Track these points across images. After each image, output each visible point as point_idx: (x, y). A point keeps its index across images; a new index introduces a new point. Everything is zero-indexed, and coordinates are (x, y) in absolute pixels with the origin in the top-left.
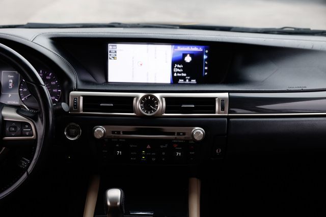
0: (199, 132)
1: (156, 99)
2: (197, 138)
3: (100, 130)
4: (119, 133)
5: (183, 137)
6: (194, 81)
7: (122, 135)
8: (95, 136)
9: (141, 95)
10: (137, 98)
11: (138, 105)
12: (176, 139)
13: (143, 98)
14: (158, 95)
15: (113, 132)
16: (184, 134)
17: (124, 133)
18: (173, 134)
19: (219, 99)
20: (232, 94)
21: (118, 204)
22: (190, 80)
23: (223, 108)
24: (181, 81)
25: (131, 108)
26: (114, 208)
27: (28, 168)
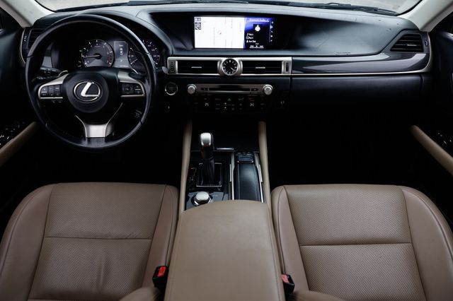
0: (268, 88)
1: (235, 62)
2: (267, 93)
3: (192, 87)
4: (206, 89)
5: (255, 92)
6: (262, 47)
7: (209, 91)
8: (189, 92)
9: (224, 59)
10: (221, 61)
11: (221, 67)
12: (250, 93)
13: (225, 62)
14: (235, 59)
15: (202, 89)
16: (257, 90)
17: (211, 89)
18: (248, 90)
19: (285, 62)
20: (294, 58)
21: (210, 144)
22: (259, 46)
23: (287, 70)
24: (252, 47)
25: (216, 70)
26: (207, 147)
27: (141, 118)
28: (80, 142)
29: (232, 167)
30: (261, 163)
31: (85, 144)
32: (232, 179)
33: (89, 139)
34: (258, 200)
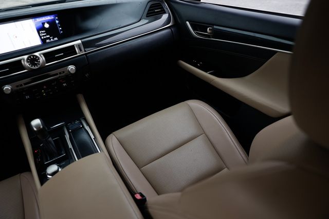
0: (71, 68)
1: (36, 56)
2: (72, 72)
3: (7, 88)
4: (21, 85)
5: (63, 74)
6: (56, 39)
7: (24, 86)
8: (6, 92)
10: (24, 59)
11: (27, 64)
12: (60, 77)
13: (28, 59)
14: (37, 54)
15: (17, 86)
16: (64, 72)
17: (25, 84)
18: (57, 74)
19: (76, 45)
20: (83, 40)
21: (41, 127)
22: (53, 39)
23: (81, 50)
24: (48, 41)
25: (23, 68)
26: (40, 131)
29: (67, 136)
30: (88, 124)
32: (70, 146)
34: (96, 152)
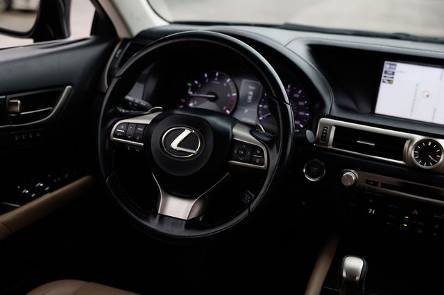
1: (439, 146)
3: (351, 175)
4: (376, 184)
7: (379, 188)
8: (343, 181)
9: (418, 138)
10: (412, 140)
11: (411, 151)
13: (420, 143)
15: (368, 182)
17: (384, 185)
25: (400, 154)
26: (350, 283)
27: (251, 203)
28: (147, 219)
31: (153, 224)
33: (163, 217)
